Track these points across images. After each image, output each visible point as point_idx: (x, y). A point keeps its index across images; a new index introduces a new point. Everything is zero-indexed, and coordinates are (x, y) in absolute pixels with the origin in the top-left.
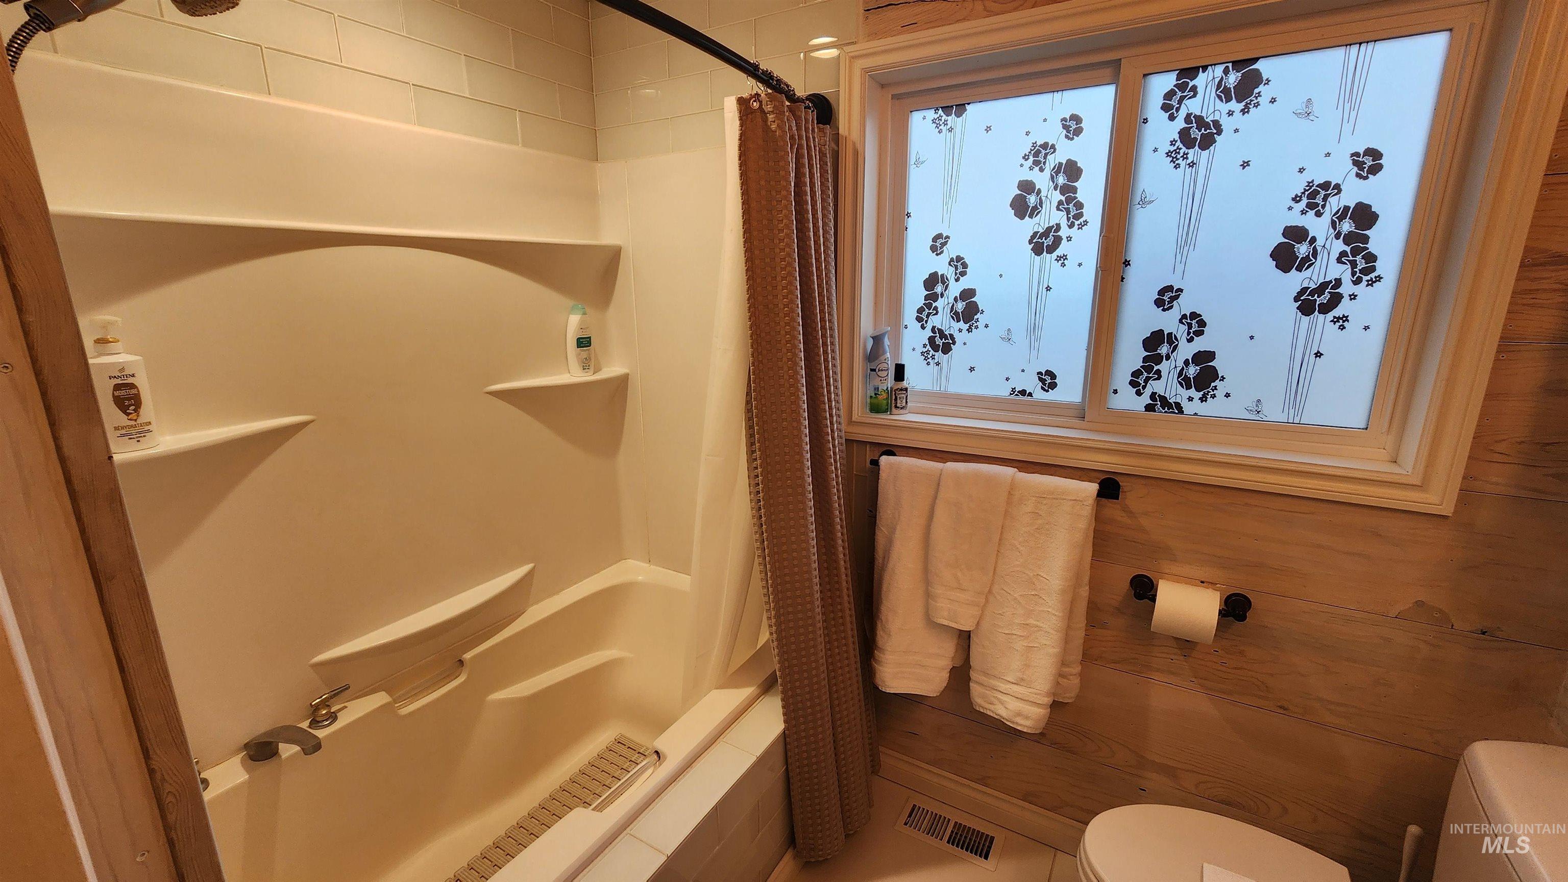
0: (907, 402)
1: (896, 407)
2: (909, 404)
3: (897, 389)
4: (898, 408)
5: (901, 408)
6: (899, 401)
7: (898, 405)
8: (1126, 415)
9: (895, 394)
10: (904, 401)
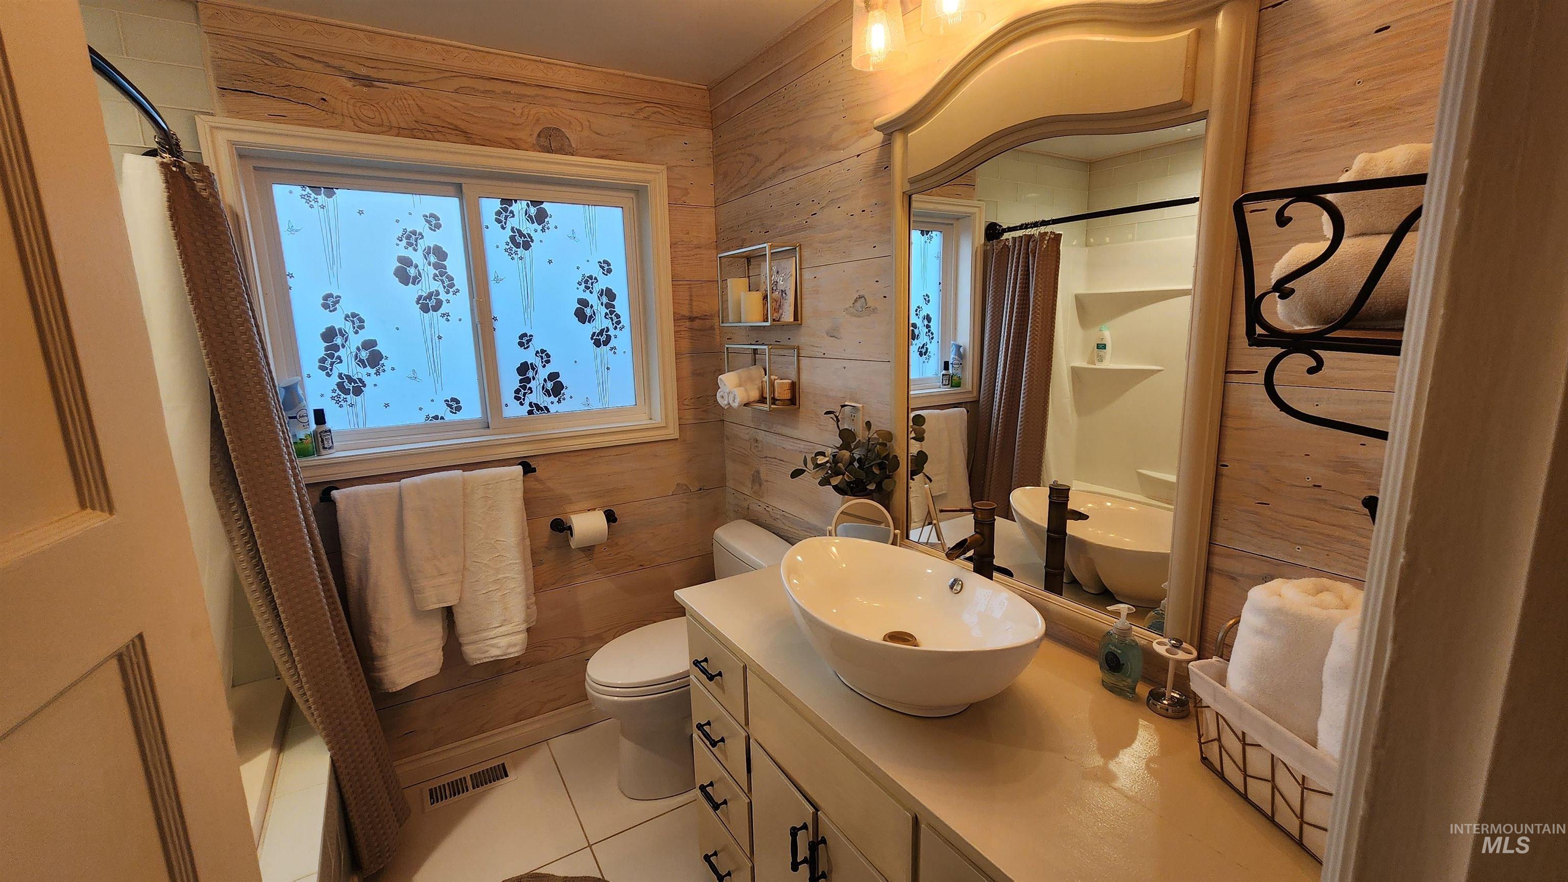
0: (332, 442)
1: (324, 448)
2: (335, 444)
3: (321, 432)
4: (326, 448)
5: (329, 448)
6: (326, 442)
7: (326, 446)
8: (518, 420)
9: (321, 437)
10: (330, 442)
